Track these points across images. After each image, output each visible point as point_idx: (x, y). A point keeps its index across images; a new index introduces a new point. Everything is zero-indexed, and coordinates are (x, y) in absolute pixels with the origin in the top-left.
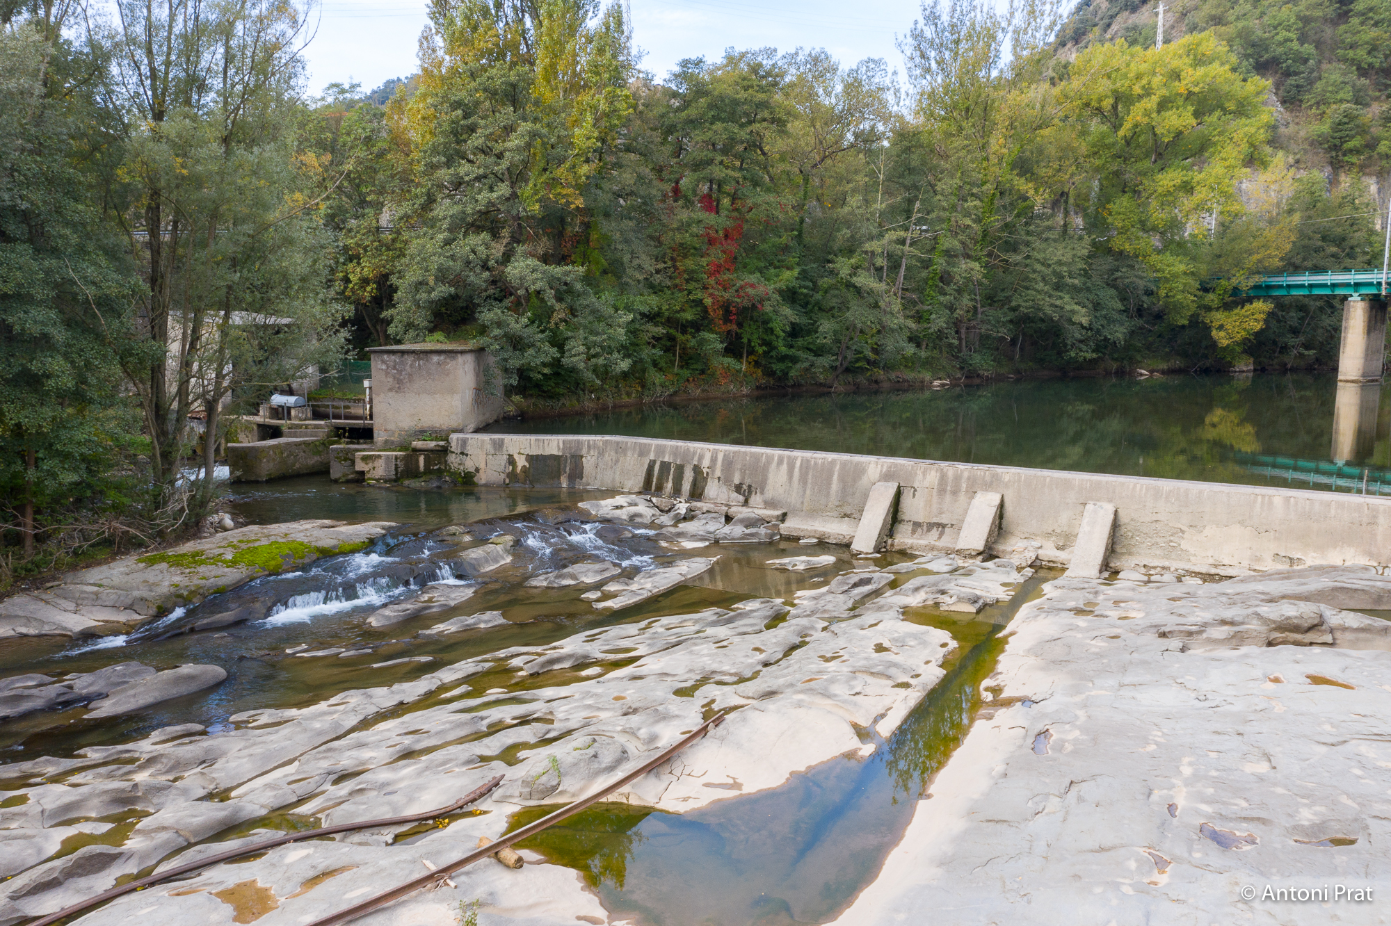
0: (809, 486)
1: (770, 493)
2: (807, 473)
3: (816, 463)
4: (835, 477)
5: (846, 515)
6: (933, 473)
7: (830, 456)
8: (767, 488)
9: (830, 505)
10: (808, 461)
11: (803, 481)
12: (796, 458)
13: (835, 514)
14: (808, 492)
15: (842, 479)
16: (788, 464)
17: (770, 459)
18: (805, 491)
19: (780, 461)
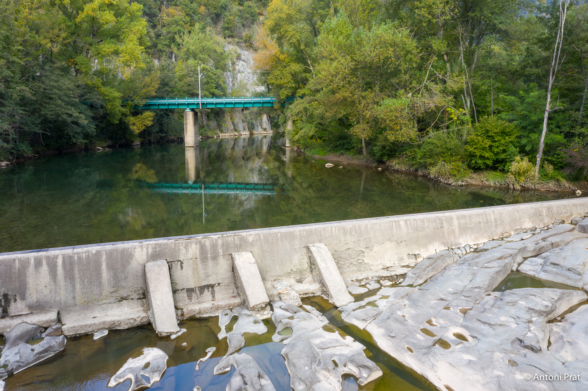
0: (78, 280)
1: (32, 297)
2: (72, 269)
3: (80, 258)
4: (104, 267)
5: (123, 299)
6: (194, 246)
7: (94, 248)
8: (28, 293)
9: (105, 293)
10: (71, 257)
11: (70, 276)
12: (56, 257)
13: (112, 300)
14: (78, 286)
15: (111, 267)
16: (48, 264)
17: (25, 264)
18: (74, 286)
19: (38, 263)
